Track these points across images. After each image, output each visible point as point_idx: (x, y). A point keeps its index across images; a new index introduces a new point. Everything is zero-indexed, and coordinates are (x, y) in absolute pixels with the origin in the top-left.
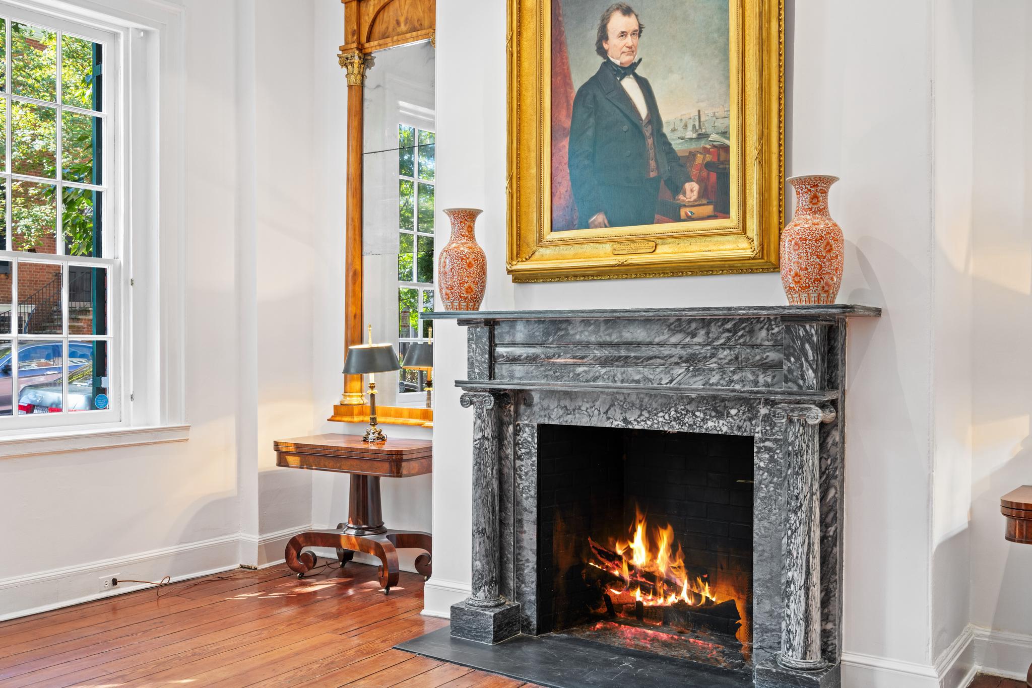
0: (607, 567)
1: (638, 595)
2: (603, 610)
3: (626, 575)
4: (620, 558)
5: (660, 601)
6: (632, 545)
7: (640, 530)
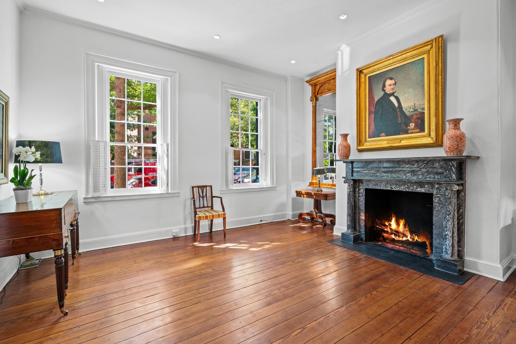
0: (383, 228)
1: (393, 236)
2: (381, 239)
3: (389, 230)
4: (387, 226)
5: (401, 239)
6: (391, 223)
7: (394, 219)
